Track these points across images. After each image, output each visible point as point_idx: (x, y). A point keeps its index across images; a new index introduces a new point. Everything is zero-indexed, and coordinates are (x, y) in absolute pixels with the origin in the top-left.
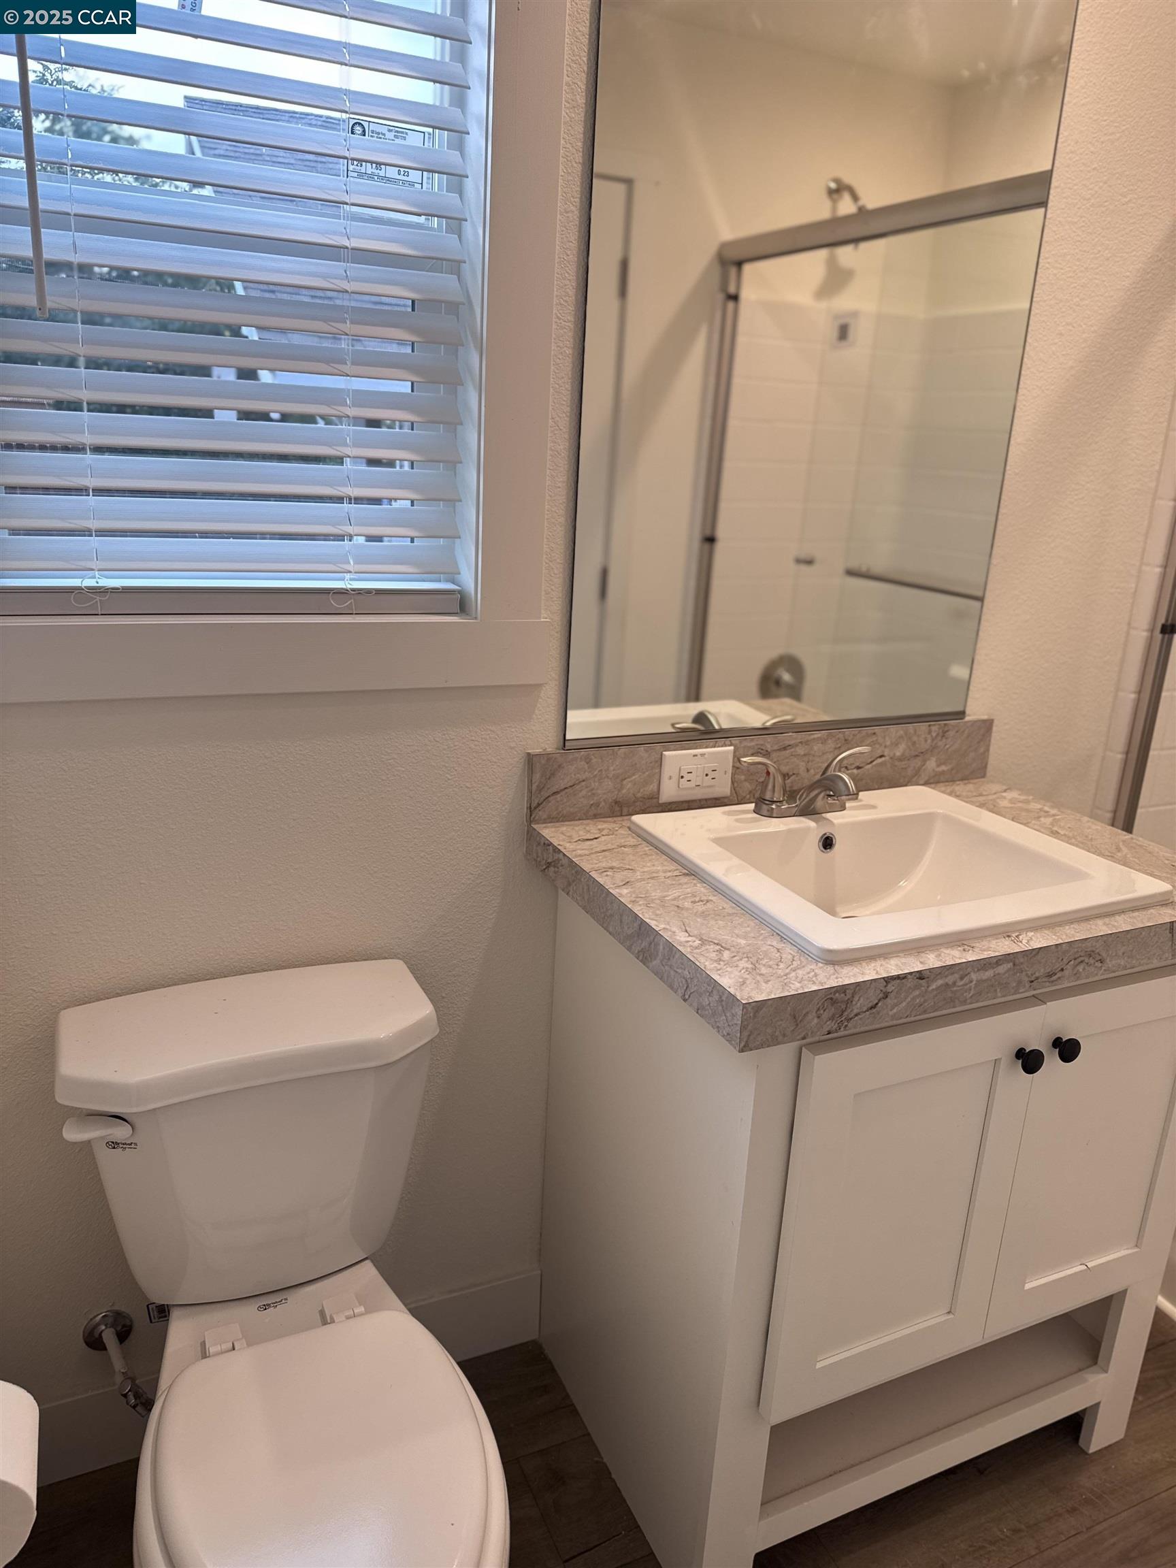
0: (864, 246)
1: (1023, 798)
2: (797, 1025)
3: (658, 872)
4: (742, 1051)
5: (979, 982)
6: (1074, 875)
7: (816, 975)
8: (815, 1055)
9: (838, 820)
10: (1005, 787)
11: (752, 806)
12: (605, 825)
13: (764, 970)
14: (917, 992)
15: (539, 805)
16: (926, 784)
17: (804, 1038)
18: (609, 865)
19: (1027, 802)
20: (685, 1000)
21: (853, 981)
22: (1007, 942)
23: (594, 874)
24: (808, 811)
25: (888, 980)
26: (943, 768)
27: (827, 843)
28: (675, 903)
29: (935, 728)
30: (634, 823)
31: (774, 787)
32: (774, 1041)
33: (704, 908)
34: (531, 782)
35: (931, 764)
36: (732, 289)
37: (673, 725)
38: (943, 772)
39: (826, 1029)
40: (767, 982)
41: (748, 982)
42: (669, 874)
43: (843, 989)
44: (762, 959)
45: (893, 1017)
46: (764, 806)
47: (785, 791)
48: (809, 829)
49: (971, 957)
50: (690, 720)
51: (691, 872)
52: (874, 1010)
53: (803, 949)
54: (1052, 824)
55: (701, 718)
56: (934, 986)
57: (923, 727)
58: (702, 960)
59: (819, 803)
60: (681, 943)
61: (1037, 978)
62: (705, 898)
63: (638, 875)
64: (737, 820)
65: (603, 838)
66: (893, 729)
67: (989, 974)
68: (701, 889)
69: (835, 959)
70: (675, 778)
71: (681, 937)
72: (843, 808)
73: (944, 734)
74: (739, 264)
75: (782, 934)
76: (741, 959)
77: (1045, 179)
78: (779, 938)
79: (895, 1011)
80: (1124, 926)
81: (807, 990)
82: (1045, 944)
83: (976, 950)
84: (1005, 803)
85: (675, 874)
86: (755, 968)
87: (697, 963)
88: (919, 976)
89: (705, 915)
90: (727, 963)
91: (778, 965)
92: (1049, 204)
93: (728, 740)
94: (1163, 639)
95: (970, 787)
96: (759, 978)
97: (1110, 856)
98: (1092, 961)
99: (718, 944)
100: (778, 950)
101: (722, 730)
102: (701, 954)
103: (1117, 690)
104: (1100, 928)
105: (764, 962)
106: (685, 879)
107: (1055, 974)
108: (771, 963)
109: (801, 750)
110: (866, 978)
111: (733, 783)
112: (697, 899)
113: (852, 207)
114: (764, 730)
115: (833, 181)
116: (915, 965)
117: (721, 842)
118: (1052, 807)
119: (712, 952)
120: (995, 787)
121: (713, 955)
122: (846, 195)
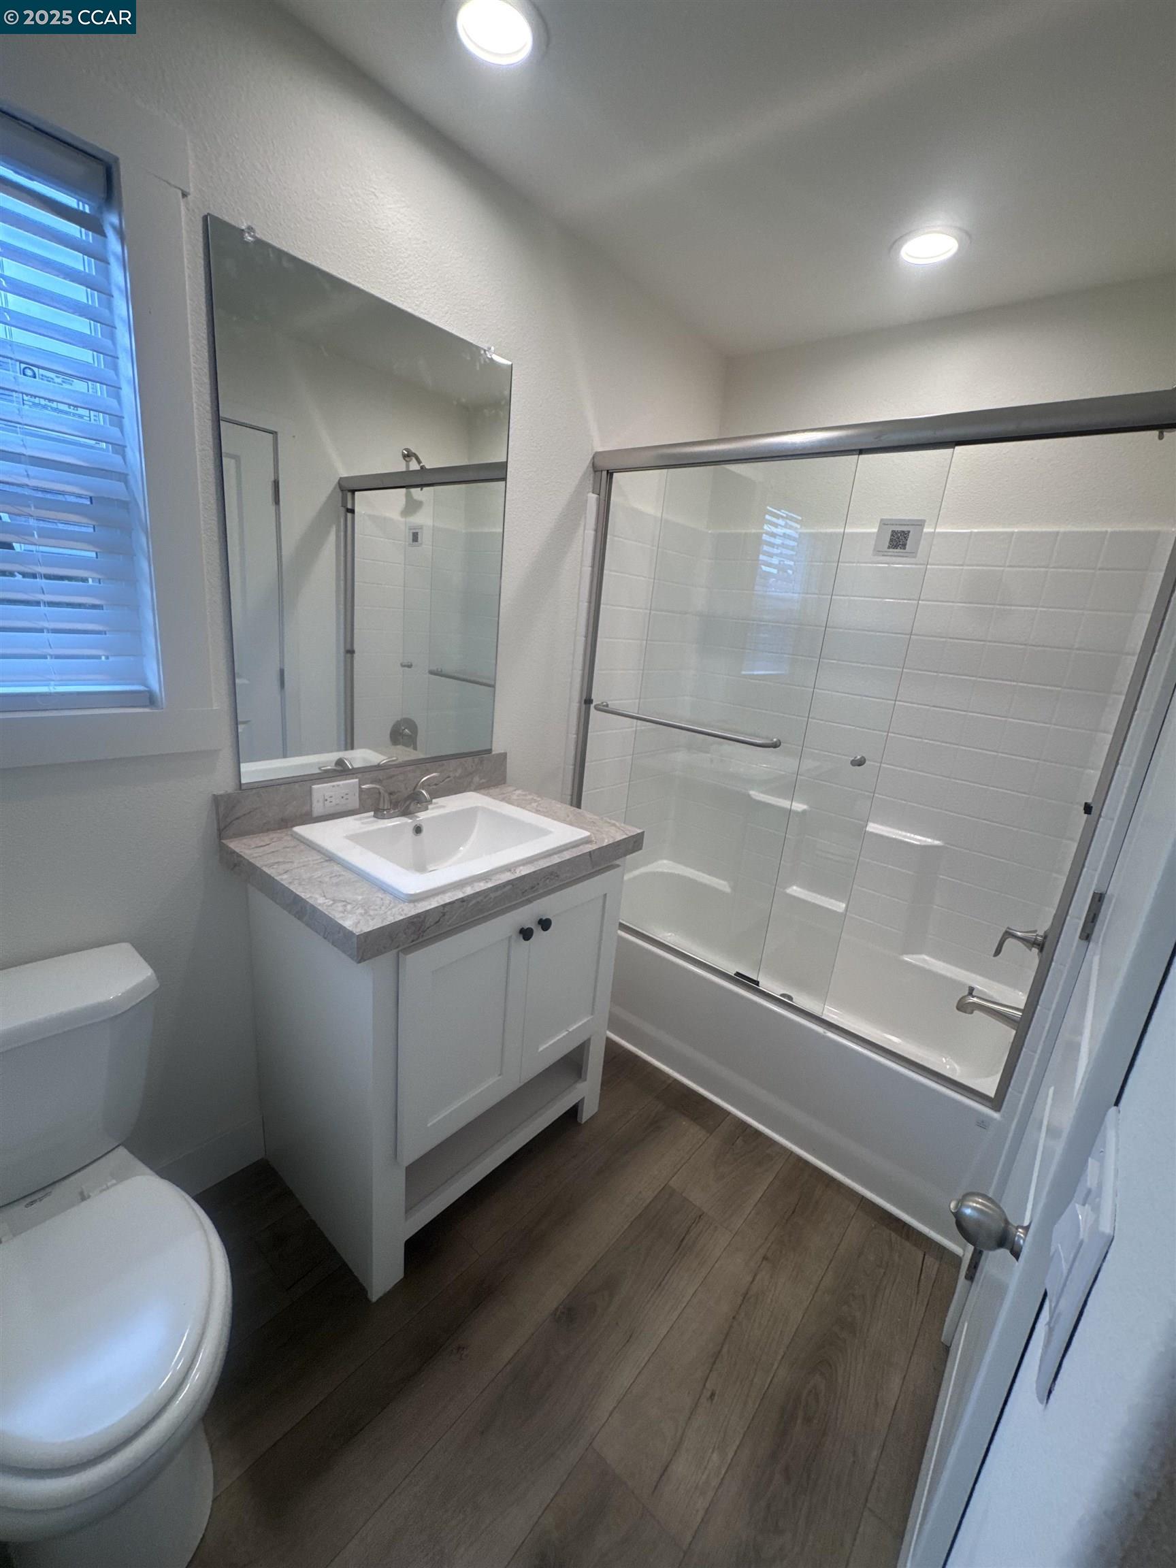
0: (425, 489)
1: (524, 793)
2: (393, 940)
3: (309, 861)
4: (359, 962)
5: (495, 898)
6: (544, 832)
7: (403, 910)
8: (407, 954)
9: (422, 816)
10: (515, 788)
11: (372, 813)
12: (275, 835)
13: (372, 913)
14: (462, 909)
15: (225, 827)
16: (475, 790)
17: (398, 947)
18: (276, 861)
19: (525, 795)
20: (325, 938)
21: (424, 910)
22: (509, 874)
23: (265, 869)
24: (406, 813)
25: (444, 906)
26: (483, 781)
27: (418, 830)
28: (319, 880)
29: (477, 759)
30: (296, 833)
31: (384, 800)
32: (379, 953)
33: (338, 880)
34: (217, 813)
35: (476, 779)
36: (349, 506)
37: (320, 768)
38: (483, 783)
39: (411, 939)
40: (373, 919)
41: (361, 922)
42: (316, 862)
43: (418, 916)
44: (371, 906)
45: (449, 926)
46: (379, 813)
47: (391, 803)
48: (406, 823)
49: (490, 885)
50: (333, 765)
51: (330, 858)
52: (438, 924)
53: (397, 896)
54: (537, 806)
55: (340, 762)
56: (471, 904)
57: (470, 759)
58: (333, 913)
59: (412, 807)
60: (320, 904)
61: (526, 891)
62: (338, 874)
63: (295, 865)
64: (363, 823)
65: (273, 844)
66: (453, 761)
67: (499, 893)
68: (336, 868)
69: (414, 899)
70: (321, 800)
71: (321, 900)
72: (427, 809)
73: (481, 761)
74: (353, 491)
75: (383, 888)
76: (358, 908)
77: (504, 466)
78: (383, 892)
79: (450, 922)
80: (568, 857)
81: (397, 920)
82: (528, 872)
83: (493, 881)
84: (515, 797)
85: (319, 861)
86: (366, 912)
87: (330, 915)
88: (462, 900)
89: (337, 884)
90: (350, 913)
91: (380, 908)
92: (508, 480)
93: (355, 776)
94: (586, 707)
95: (497, 790)
96: (369, 918)
97: (564, 821)
98: (553, 877)
99: (343, 901)
100: (382, 899)
101: (353, 769)
102: (333, 910)
103: (567, 733)
104: (556, 859)
105: (372, 908)
106: (326, 864)
107: (534, 887)
108: (376, 907)
109: (401, 777)
110: (432, 907)
111: (360, 800)
112: (334, 875)
113: (418, 468)
114: (379, 767)
115: (405, 449)
116: (460, 895)
117: (350, 838)
118: (538, 797)
119: (340, 907)
120: (511, 789)
121: (341, 909)
122: (414, 459)
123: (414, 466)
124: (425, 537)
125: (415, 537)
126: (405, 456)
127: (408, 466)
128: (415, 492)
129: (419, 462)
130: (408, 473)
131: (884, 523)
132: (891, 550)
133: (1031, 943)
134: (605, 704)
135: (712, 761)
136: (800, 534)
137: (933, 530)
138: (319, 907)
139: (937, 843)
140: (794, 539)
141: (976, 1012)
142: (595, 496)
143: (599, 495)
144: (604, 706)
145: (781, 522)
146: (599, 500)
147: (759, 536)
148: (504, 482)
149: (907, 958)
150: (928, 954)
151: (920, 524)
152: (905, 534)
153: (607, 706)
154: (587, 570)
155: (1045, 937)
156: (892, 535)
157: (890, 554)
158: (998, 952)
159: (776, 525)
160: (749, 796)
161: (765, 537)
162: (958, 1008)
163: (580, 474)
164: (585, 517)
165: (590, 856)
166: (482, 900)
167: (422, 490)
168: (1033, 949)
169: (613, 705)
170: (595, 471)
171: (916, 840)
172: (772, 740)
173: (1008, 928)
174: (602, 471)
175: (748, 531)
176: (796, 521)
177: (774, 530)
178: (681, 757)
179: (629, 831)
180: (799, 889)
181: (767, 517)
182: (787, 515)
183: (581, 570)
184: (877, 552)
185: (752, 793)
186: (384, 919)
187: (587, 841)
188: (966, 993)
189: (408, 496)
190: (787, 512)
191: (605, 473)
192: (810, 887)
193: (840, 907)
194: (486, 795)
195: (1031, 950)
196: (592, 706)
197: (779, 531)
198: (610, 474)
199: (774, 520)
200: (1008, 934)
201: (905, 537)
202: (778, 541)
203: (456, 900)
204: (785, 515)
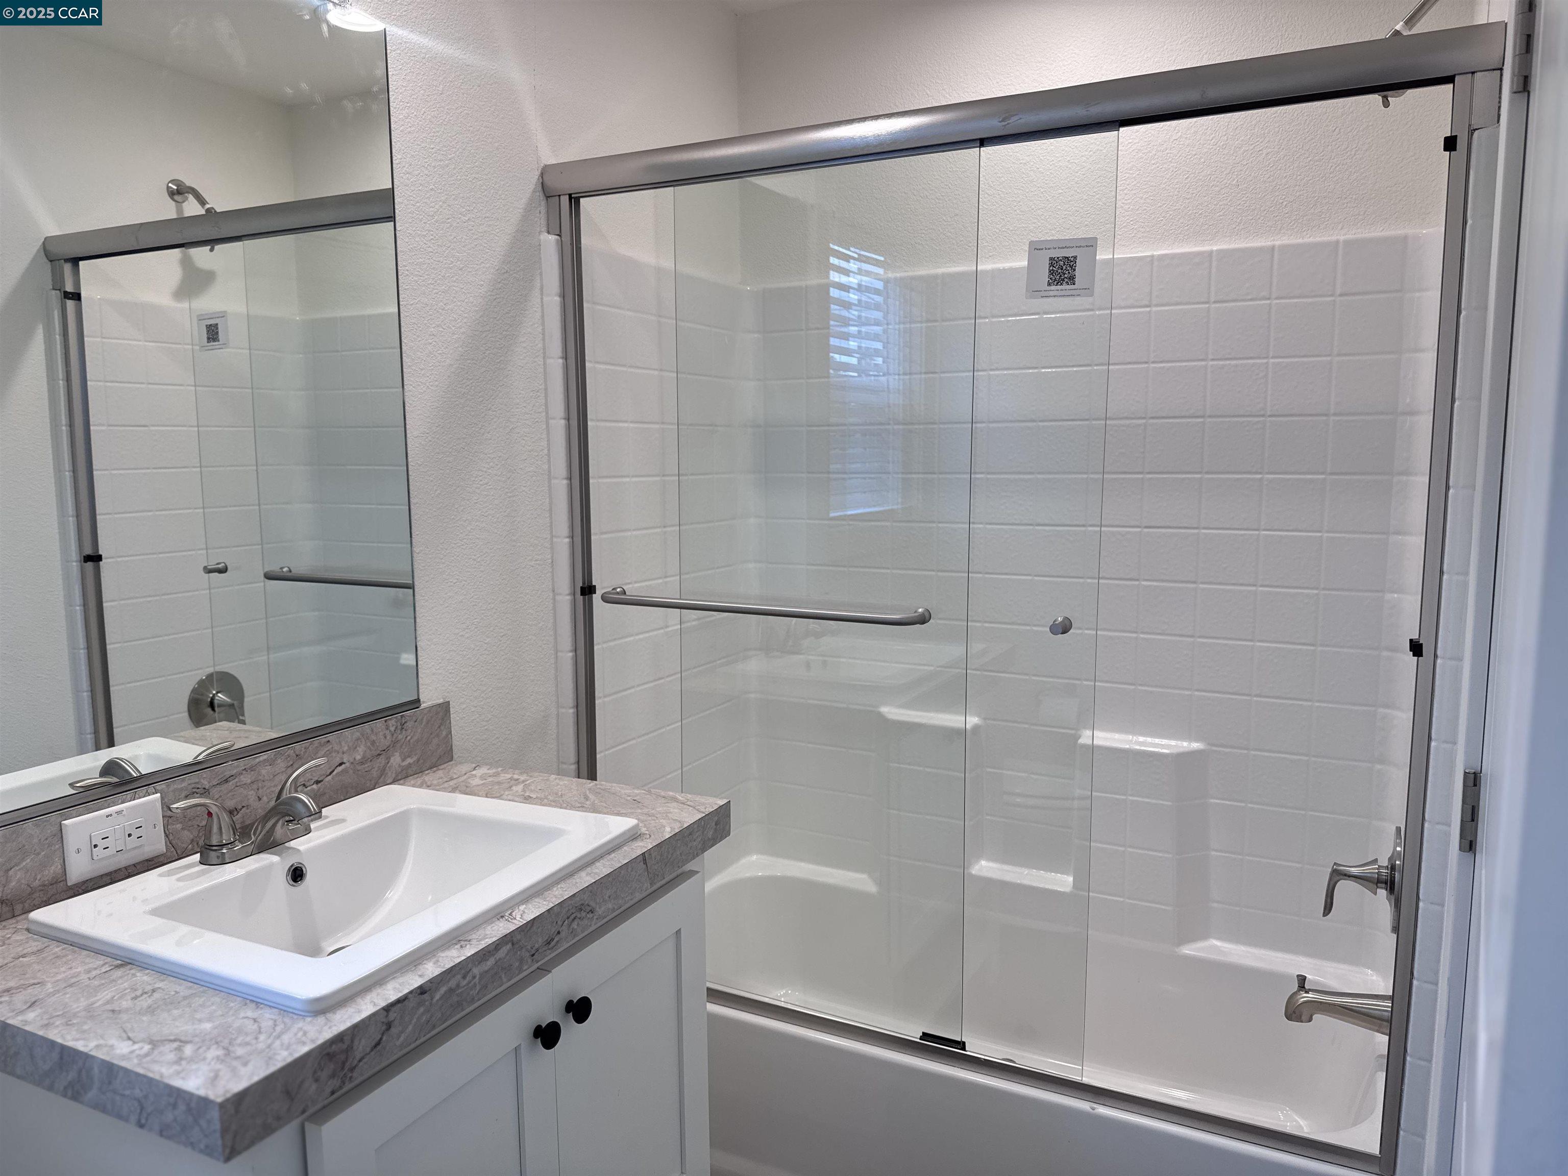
1: (492, 771)
2: (291, 1100)
3: (77, 975)
4: (227, 1160)
5: (482, 974)
6: (548, 835)
7: (305, 1033)
8: (322, 1124)
9: (305, 846)
10: (474, 766)
11: (197, 857)
13: (240, 1051)
14: (422, 1010)
16: (394, 781)
17: (303, 1112)
19: (496, 775)
20: (141, 1126)
21: (348, 1024)
22: (501, 924)
24: (268, 845)
25: (387, 1009)
26: (409, 761)
27: (297, 874)
28: (109, 1007)
29: (393, 722)
31: (220, 828)
32: (267, 1131)
33: (150, 1001)
35: (396, 760)
36: (70, 288)
37: (72, 785)
38: (410, 766)
39: (328, 1091)
40: (245, 1064)
41: (221, 1074)
42: (94, 973)
43: (339, 1038)
44: (235, 1039)
45: (401, 1047)
46: (212, 854)
47: (234, 831)
48: (272, 865)
49: (469, 951)
50: (96, 774)
51: (127, 960)
52: (379, 1048)
53: (286, 1008)
54: (524, 790)
55: (111, 768)
56: (437, 997)
57: (380, 723)
58: (156, 1068)
59: (279, 831)
60: (123, 1057)
61: (537, 950)
62: (150, 988)
63: (49, 988)
64: (179, 880)
66: (347, 732)
67: (491, 962)
68: (143, 978)
69: (324, 1006)
70: (84, 848)
71: (123, 1049)
72: (308, 831)
73: (402, 725)
74: (75, 261)
75: (256, 999)
76: (209, 1048)
77: (388, 196)
78: (253, 1005)
79: (402, 1039)
80: (606, 871)
81: (297, 1055)
82: (537, 913)
83: (474, 942)
84: (476, 782)
85: (104, 970)
86: (228, 1052)
87: (151, 1075)
88: (422, 990)
89: (151, 1010)
90: (191, 1060)
91: (256, 1038)
92: (397, 219)
93: (151, 788)
94: (584, 600)
95: (440, 773)
96: (235, 1063)
97: (582, 808)
98: (583, 914)
99: (175, 1040)
100: (255, 1020)
101: (142, 776)
102: (154, 1061)
103: (557, 651)
104: (585, 879)
105: (239, 1041)
106: (119, 972)
107: (553, 939)
108: (248, 1039)
109: (246, 779)
110: (364, 1015)
111: (167, 836)
112: (139, 993)
113: (200, 211)
114: (195, 766)
115: (172, 181)
116: (412, 981)
117: (162, 912)
118: (521, 774)
119: (168, 1053)
120: (465, 768)
121: (171, 1057)
122: (191, 197)
123: (192, 208)
124: (232, 332)
125: (213, 333)
126: (172, 194)
127: (180, 210)
128: (200, 255)
129: (202, 202)
130: (182, 221)
131: (1036, 248)
132: (1053, 287)
133: (1372, 882)
134: (618, 590)
135: (808, 665)
136: (887, 282)
137: (1111, 257)
138: (123, 1064)
139: (1196, 746)
140: (877, 292)
141: (1319, 1018)
142: (552, 238)
143: (559, 235)
144: (618, 593)
145: (853, 266)
146: (561, 245)
147: (824, 289)
148: (392, 223)
149: (1188, 950)
150: (1219, 939)
151: (1090, 244)
152: (1070, 262)
153: (624, 592)
154: (556, 365)
155: (1393, 868)
156: (1051, 265)
157: (1052, 293)
158: (1328, 908)
159: (846, 272)
160: (880, 715)
161: (834, 293)
162: (1289, 1017)
163: (524, 201)
164: (541, 274)
165: (645, 863)
166: (458, 986)
167: (212, 250)
168: (1378, 890)
169: (633, 590)
170: (547, 197)
171: (1163, 746)
172: (916, 612)
173: (1335, 864)
174: (559, 196)
175: (809, 283)
176: (877, 263)
177: (844, 279)
178: (754, 665)
179: (703, 804)
180: (991, 864)
181: (833, 260)
182: (859, 255)
183: (545, 364)
184: (1034, 292)
185: (884, 710)
186: (270, 1058)
187: (633, 836)
188: (1295, 987)
189: (187, 263)
190: (857, 251)
191: (565, 200)
192: (1007, 856)
193: (1063, 882)
194: (420, 786)
195: (1375, 894)
196: (596, 598)
197: (853, 280)
198: (575, 200)
199: (843, 264)
200: (1338, 874)
201: (1071, 267)
202: (853, 297)
203: (411, 992)
204: (856, 256)
